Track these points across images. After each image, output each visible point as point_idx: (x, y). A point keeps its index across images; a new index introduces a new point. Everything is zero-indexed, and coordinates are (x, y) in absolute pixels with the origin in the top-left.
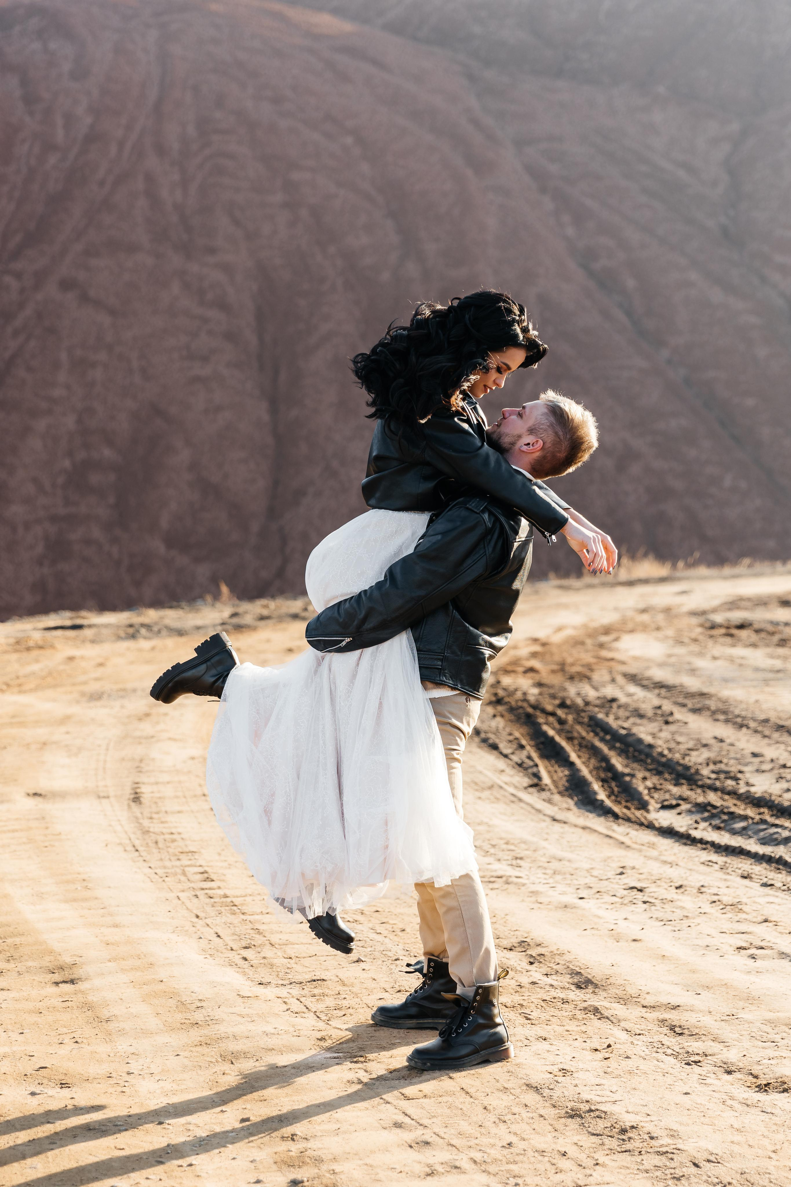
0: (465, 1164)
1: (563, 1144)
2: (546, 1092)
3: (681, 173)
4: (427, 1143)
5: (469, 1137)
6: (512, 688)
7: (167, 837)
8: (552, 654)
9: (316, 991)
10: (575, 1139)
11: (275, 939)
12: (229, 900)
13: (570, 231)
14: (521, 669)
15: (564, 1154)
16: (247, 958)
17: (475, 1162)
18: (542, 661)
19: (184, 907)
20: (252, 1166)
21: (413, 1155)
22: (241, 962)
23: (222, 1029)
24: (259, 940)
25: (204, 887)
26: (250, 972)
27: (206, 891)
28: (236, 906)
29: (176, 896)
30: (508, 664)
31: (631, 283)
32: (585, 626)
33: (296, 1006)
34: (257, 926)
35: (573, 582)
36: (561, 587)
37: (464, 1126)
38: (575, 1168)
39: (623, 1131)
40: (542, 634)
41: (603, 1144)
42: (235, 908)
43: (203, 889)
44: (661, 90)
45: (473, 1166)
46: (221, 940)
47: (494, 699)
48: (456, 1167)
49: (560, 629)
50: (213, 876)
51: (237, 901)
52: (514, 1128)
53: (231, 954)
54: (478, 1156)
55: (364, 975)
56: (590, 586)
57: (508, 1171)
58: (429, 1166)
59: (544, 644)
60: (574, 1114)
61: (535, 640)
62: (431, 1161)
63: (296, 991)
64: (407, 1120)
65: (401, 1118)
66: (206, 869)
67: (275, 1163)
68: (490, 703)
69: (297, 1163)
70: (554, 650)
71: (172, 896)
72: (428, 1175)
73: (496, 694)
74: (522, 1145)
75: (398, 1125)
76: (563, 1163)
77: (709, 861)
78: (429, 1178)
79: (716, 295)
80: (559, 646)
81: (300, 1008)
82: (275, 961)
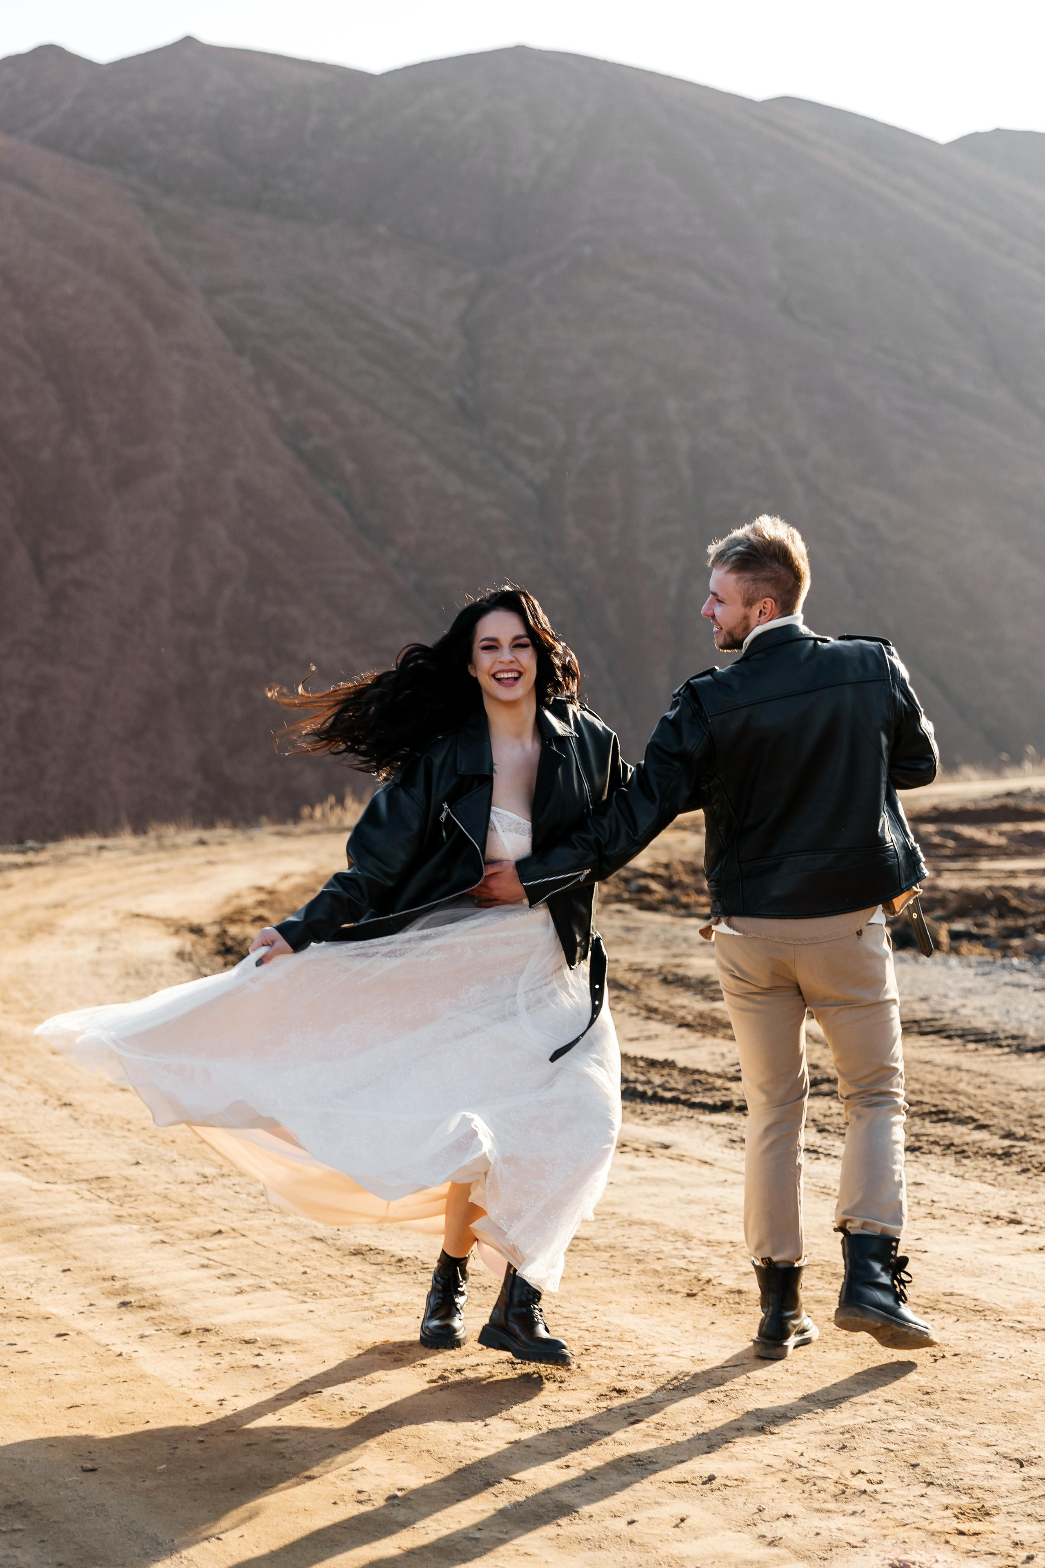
0: (268, 1284)
1: (348, 1271)
2: (330, 1241)
3: (409, 334)
4: (233, 1275)
5: (268, 1270)
6: (240, 937)
8: (281, 902)
9: (103, 1185)
10: (360, 1267)
11: (51, 1150)
13: (275, 402)
14: (248, 918)
15: (352, 1277)
16: (28, 1165)
17: (277, 1284)
18: (271, 909)
20: (83, 1297)
21: (222, 1283)
22: (23, 1168)
23: (24, 1214)
24: (35, 1151)
26: (35, 1175)
30: (232, 914)
31: (350, 467)
32: (314, 873)
33: (88, 1195)
34: (29, 1141)
35: (290, 827)
36: (279, 834)
37: (262, 1264)
38: (362, 1284)
39: (400, 1260)
40: (267, 882)
41: (383, 1270)
44: (382, 229)
45: (275, 1286)
47: (222, 948)
48: (261, 1287)
49: (286, 877)
52: (305, 1263)
53: (11, 1163)
54: (279, 1280)
55: (145, 1173)
56: (312, 832)
57: (305, 1288)
58: (239, 1288)
59: (271, 893)
60: (357, 1253)
61: (260, 889)
62: (239, 1285)
63: (84, 1186)
64: (211, 1262)
65: (206, 1262)
67: (103, 1294)
68: (219, 953)
69: (122, 1293)
70: (283, 898)
72: (238, 1293)
73: (224, 944)
74: (314, 1273)
75: (203, 1266)
76: (350, 1282)
78: (239, 1295)
79: (453, 484)
80: (288, 894)
81: (93, 1197)
82: (56, 1166)
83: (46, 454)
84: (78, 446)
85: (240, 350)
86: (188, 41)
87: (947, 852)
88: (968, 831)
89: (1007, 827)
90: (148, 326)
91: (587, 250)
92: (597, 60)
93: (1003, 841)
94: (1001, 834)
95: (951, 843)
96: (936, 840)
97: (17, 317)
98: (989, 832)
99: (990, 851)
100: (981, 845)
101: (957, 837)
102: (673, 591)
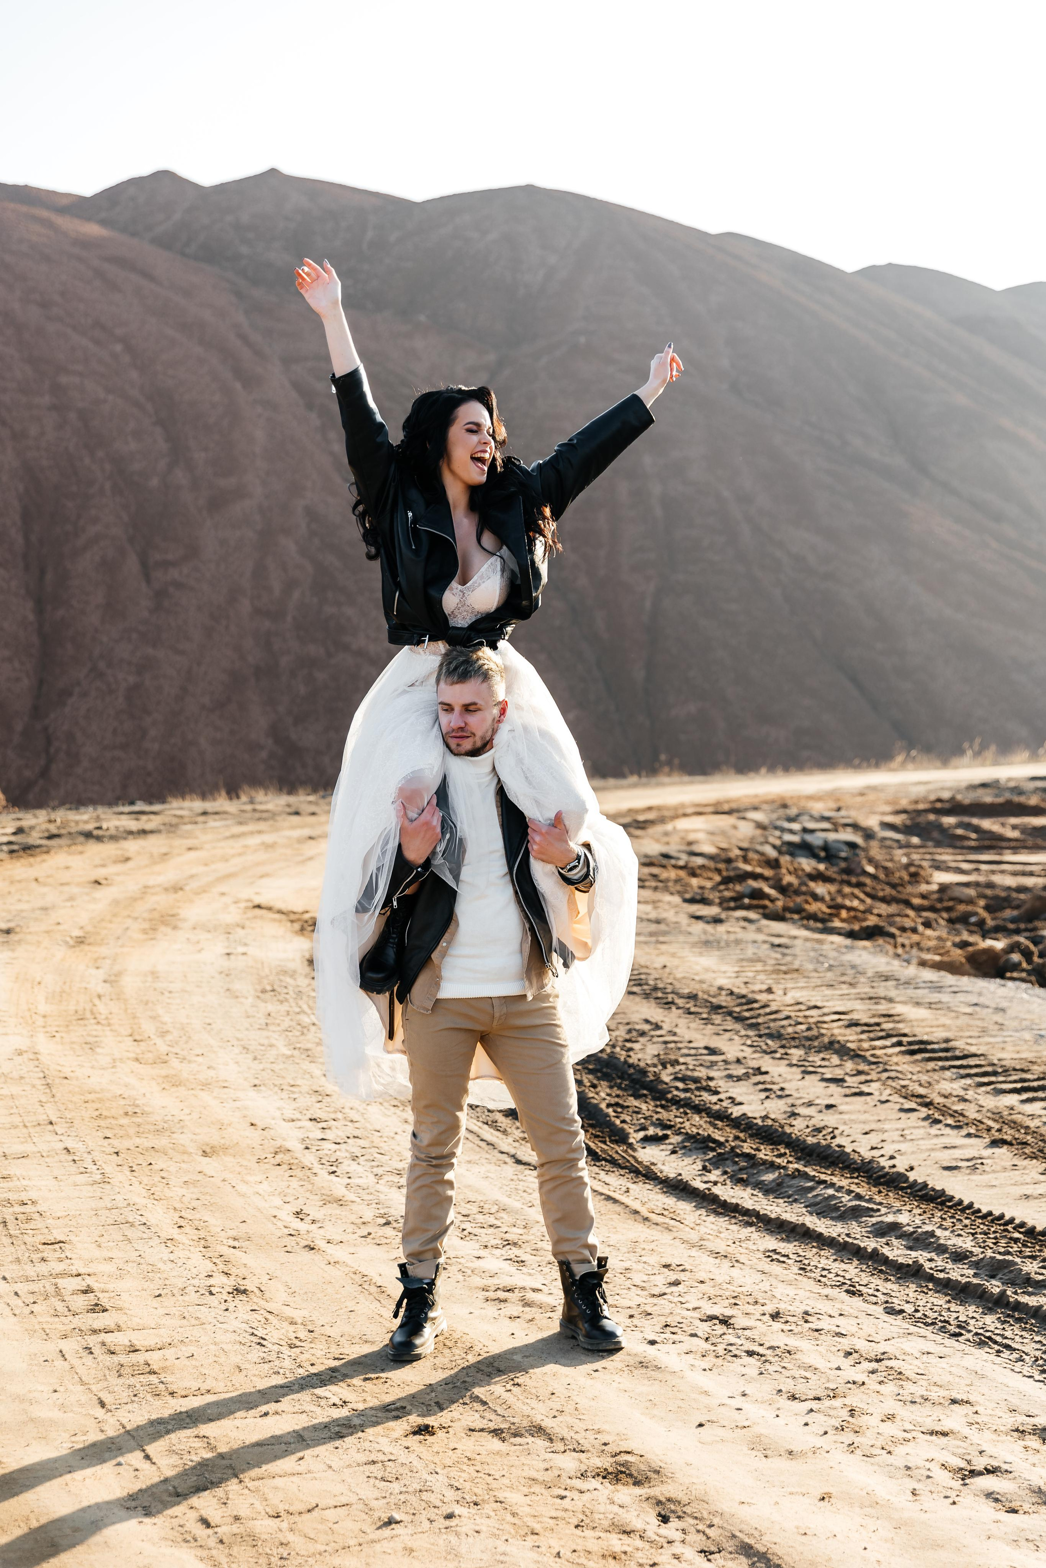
7: (18, 1209)
12: (139, 1358)
16: (210, 1520)
19: (76, 1376)
22: (200, 1531)
25: (97, 1325)
27: (103, 1336)
28: (155, 1373)
29: (58, 1350)
42: (153, 1378)
43: (95, 1332)
44: (422, 318)
46: (154, 1468)
50: (105, 1302)
51: (155, 1359)
66: (89, 1281)
71: (51, 1348)
77: (774, 1251)
83: (154, 482)
84: (180, 476)
85: (310, 406)
86: (273, 172)
87: (973, 843)
88: (987, 824)
89: (1014, 820)
90: (238, 386)
91: (582, 340)
92: (589, 198)
93: (1015, 834)
94: (1014, 827)
95: (974, 836)
96: (960, 832)
97: (134, 375)
98: (1003, 825)
99: (1013, 844)
100: (1001, 838)
101: (977, 829)
102: (648, 604)
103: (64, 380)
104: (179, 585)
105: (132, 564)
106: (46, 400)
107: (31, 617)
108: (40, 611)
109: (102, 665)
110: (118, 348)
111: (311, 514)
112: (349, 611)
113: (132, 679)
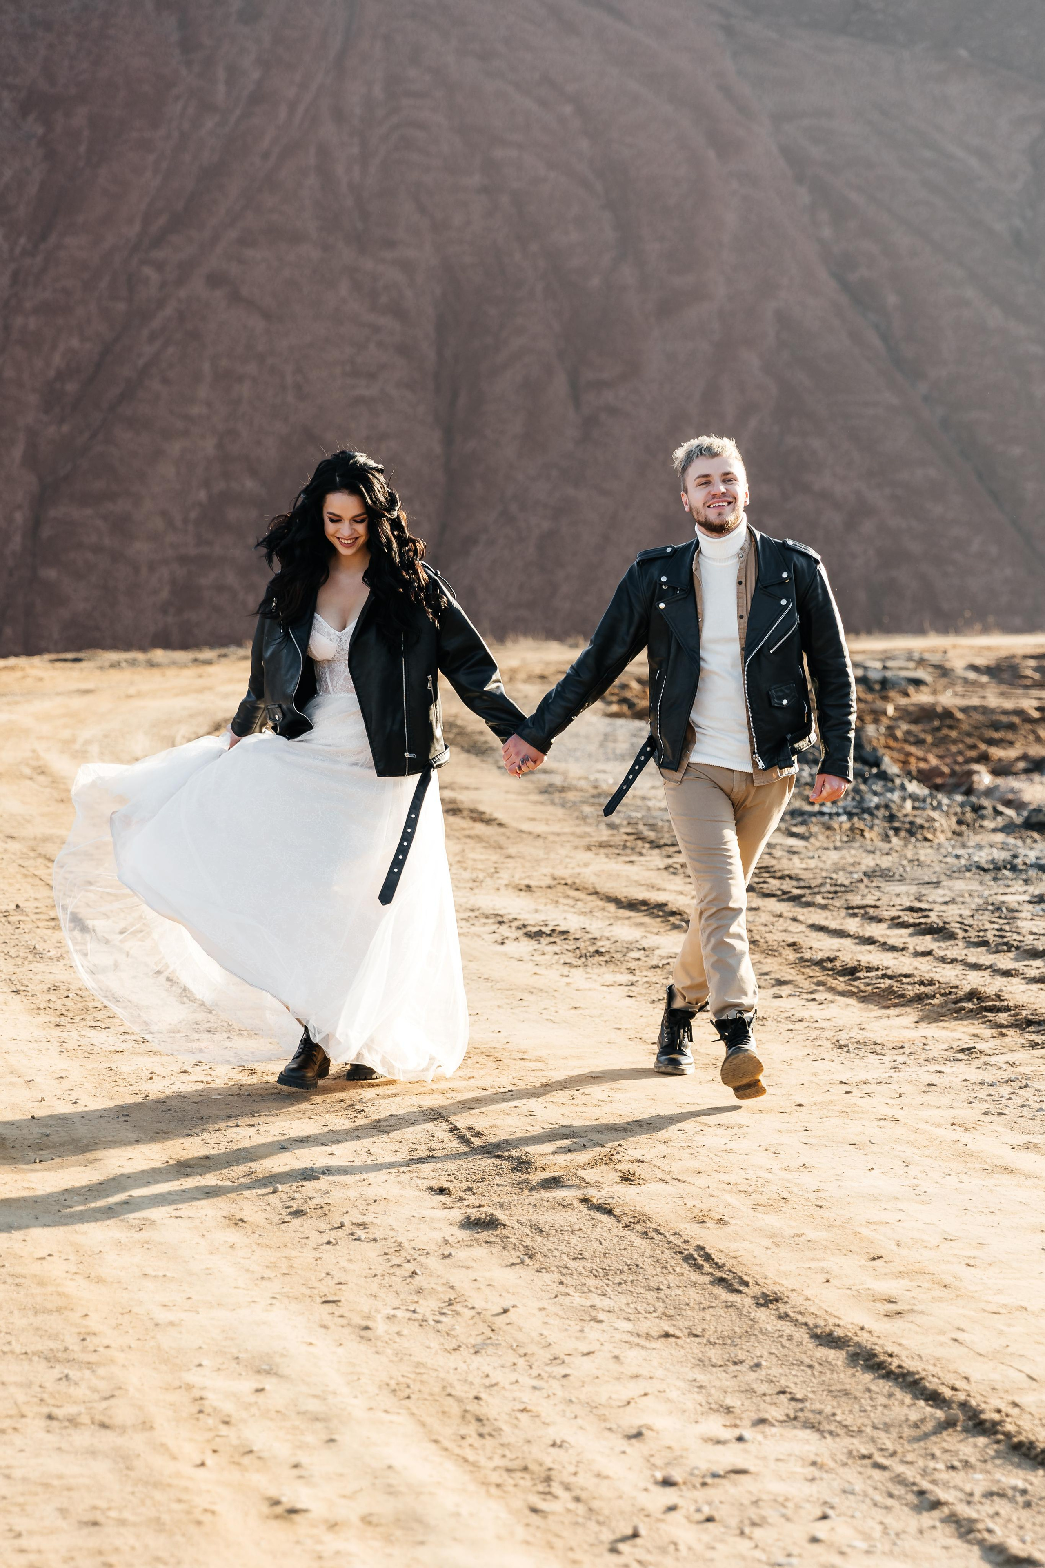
3: (973, 162)
13: (827, 232)
31: (892, 300)
44: (963, 53)
79: (995, 317)
83: (595, 282)
84: (628, 274)
85: (799, 179)
90: (711, 154)
97: (584, 144)
103: (499, 153)
104: (613, 411)
105: (560, 385)
106: (476, 180)
107: (438, 449)
108: (448, 441)
109: (514, 508)
110: (568, 109)
111: (783, 319)
112: (816, 443)
113: (546, 525)
